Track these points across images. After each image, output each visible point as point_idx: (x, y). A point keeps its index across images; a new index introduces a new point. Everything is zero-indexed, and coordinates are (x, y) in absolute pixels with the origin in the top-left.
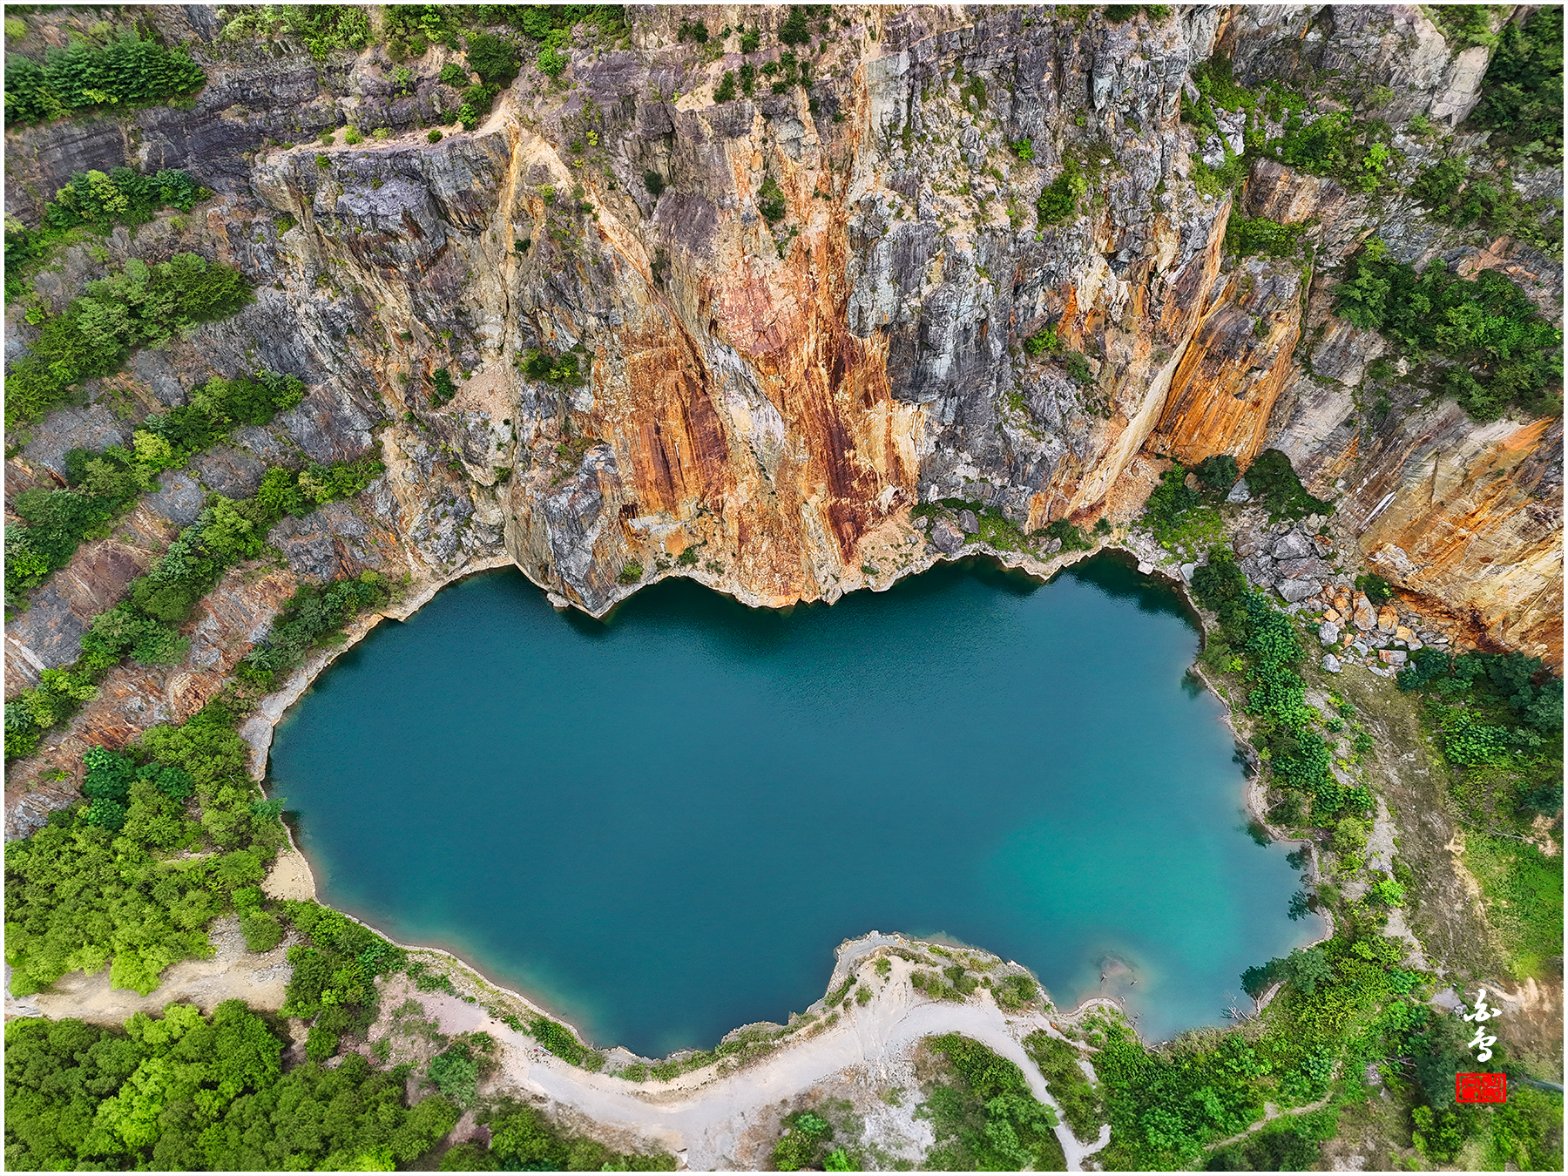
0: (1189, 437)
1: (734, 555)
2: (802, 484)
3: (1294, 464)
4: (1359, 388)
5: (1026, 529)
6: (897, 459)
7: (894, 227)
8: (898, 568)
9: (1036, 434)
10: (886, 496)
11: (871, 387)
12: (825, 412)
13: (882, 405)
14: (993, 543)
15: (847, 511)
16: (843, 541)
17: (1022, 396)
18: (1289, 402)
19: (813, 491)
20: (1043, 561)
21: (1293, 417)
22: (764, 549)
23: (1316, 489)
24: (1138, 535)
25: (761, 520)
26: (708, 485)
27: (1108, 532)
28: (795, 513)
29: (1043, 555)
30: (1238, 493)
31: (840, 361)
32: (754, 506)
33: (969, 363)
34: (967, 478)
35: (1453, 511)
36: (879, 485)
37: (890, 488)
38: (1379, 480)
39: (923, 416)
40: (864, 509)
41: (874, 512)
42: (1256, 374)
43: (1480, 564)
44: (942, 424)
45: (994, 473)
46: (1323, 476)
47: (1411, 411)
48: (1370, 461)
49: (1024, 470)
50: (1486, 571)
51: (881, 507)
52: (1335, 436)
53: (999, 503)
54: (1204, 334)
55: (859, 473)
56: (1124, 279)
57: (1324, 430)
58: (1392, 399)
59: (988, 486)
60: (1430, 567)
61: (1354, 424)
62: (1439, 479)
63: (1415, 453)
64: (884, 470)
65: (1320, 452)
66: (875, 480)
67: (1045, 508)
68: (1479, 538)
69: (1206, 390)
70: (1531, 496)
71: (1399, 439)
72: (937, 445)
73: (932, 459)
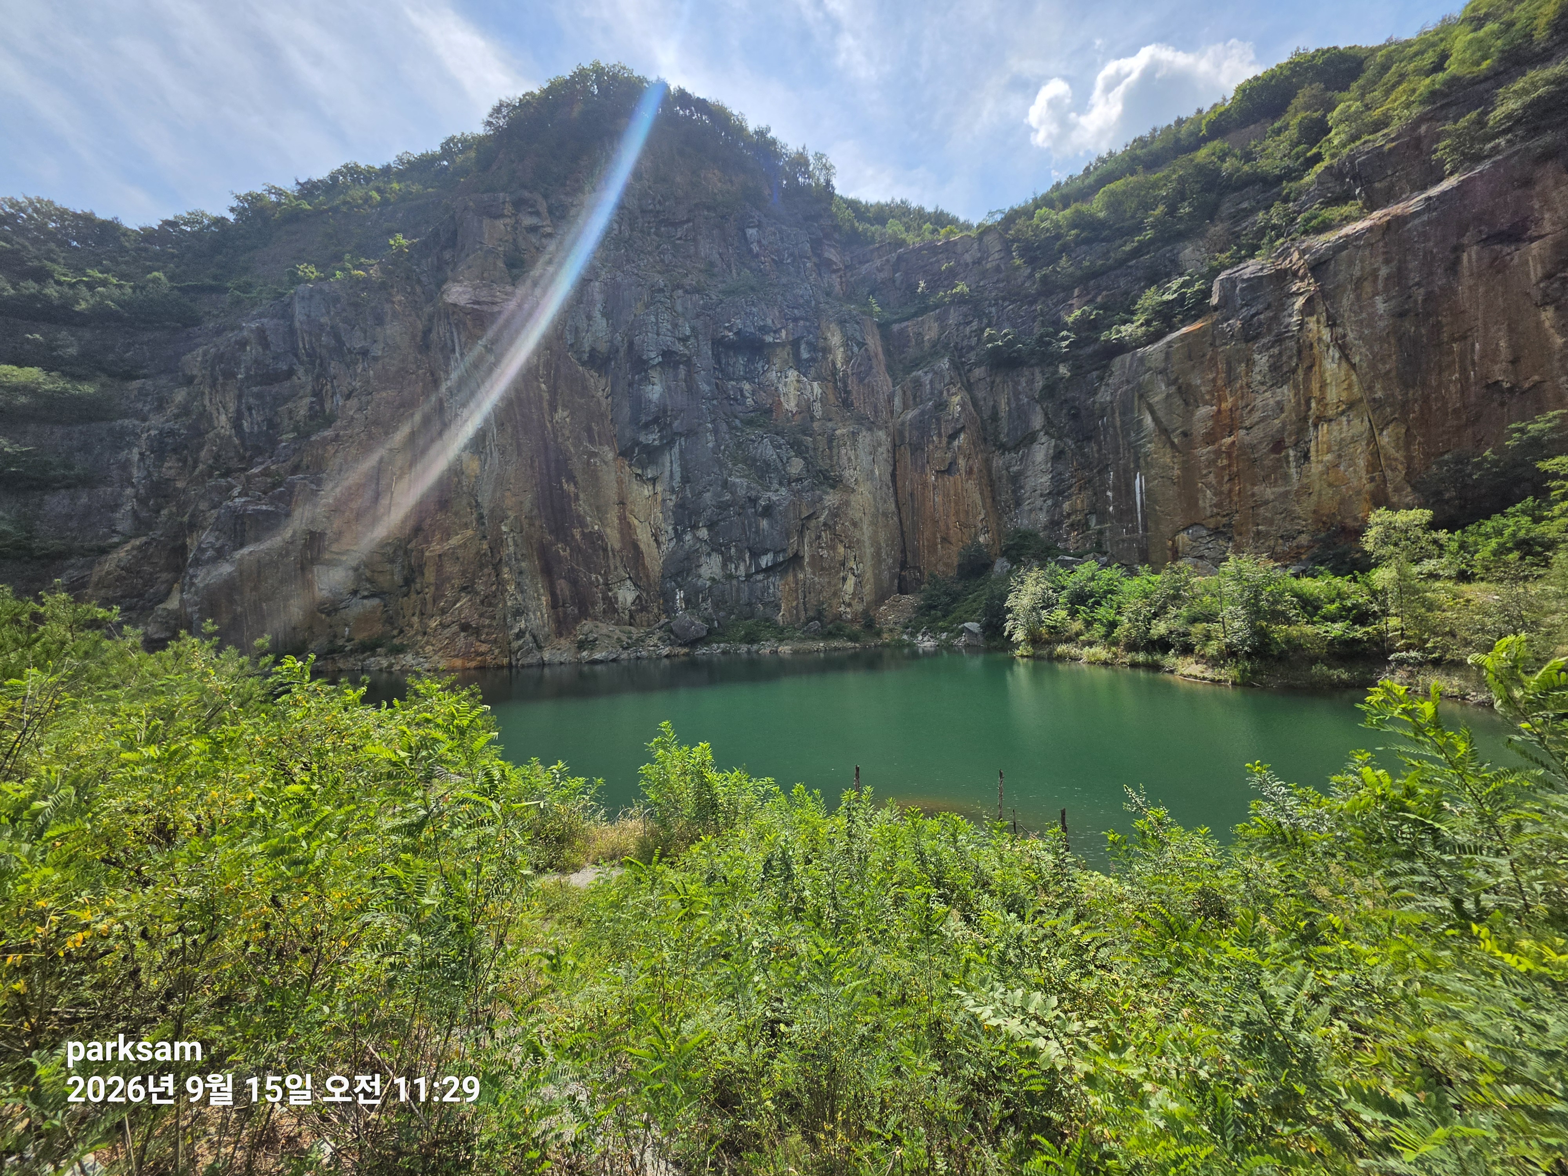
0: (935, 551)
2: (510, 501)
4: (1047, 422)
6: (635, 546)
7: (606, 275)
10: (625, 594)
11: (594, 426)
13: (608, 452)
21: (1015, 492)
26: (417, 529)
30: (1000, 568)
31: (557, 371)
32: (461, 552)
33: (681, 399)
34: (713, 579)
35: (1200, 429)
36: (611, 562)
37: (628, 582)
38: (1117, 477)
39: (659, 498)
40: (591, 583)
41: (605, 598)
42: (956, 443)
43: (1279, 460)
44: (672, 491)
45: (733, 550)
46: (1072, 525)
47: (1095, 392)
48: (1099, 472)
49: (757, 527)
50: (1293, 464)
51: (617, 602)
52: (1057, 479)
53: (749, 604)
54: (901, 433)
55: (582, 524)
56: (814, 380)
57: (1045, 480)
58: (1074, 399)
59: (735, 582)
60: (1237, 517)
61: (1062, 452)
62: (1160, 414)
63: (1123, 414)
64: (617, 546)
65: (1056, 505)
66: (605, 550)
67: (797, 598)
68: (1247, 429)
69: (925, 485)
70: (1247, 341)
71: (1102, 417)
72: (675, 530)
73: (674, 552)
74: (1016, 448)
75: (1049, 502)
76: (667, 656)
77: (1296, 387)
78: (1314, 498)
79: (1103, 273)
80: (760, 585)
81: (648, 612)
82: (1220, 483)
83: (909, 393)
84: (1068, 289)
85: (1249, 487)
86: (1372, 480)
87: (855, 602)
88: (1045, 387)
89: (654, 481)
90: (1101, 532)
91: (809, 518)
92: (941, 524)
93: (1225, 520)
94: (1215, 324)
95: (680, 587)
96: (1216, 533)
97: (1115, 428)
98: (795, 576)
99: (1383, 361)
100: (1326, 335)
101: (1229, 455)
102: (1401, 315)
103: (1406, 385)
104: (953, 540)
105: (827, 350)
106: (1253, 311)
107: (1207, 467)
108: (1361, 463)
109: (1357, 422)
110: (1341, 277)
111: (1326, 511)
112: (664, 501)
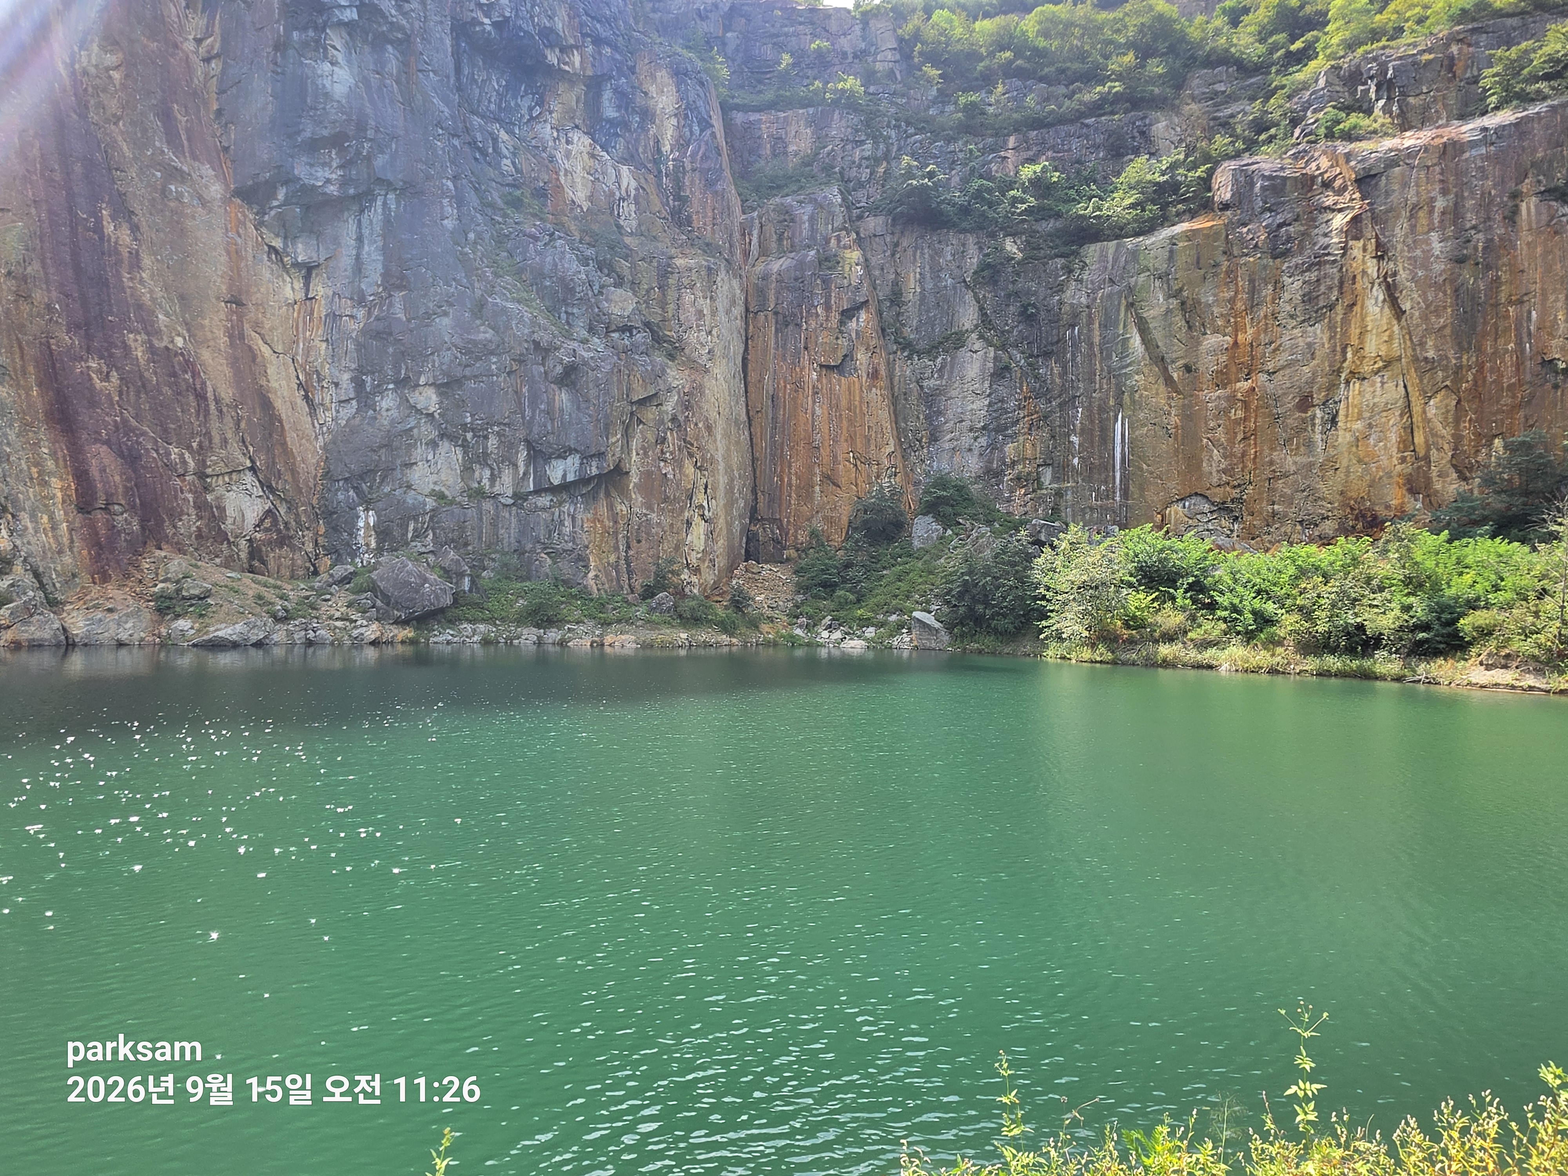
3: (972, 486)
4: (982, 320)
6: (265, 401)
10: (242, 502)
30: (925, 532)
34: (441, 496)
35: (1208, 364)
36: (214, 425)
37: (249, 478)
38: (1090, 417)
39: (321, 310)
40: (169, 466)
41: (201, 506)
42: (853, 325)
43: (1304, 421)
44: (360, 300)
45: (492, 442)
46: (1018, 478)
47: (1060, 288)
48: (1060, 405)
49: (550, 403)
50: (1318, 429)
51: (223, 518)
52: (996, 406)
53: (520, 552)
54: (761, 293)
55: (150, 329)
56: (624, 161)
57: (978, 408)
58: (1029, 293)
59: (488, 506)
60: (1250, 490)
61: (1007, 368)
62: (1158, 335)
63: (1104, 326)
64: (227, 394)
65: (993, 446)
66: (201, 397)
67: (616, 548)
68: (1269, 374)
69: (798, 385)
70: (1274, 258)
71: (1073, 326)
72: (359, 384)
73: (351, 430)
74: (931, 351)
75: (983, 441)
76: (374, 643)
77: (1332, 327)
78: (1341, 474)
79: (1049, 125)
80: (544, 515)
81: (293, 548)
82: (1231, 441)
83: (770, 229)
84: (1001, 134)
85: (1267, 451)
86: (1403, 460)
87: (704, 567)
88: (984, 267)
89: (308, 271)
90: (1059, 494)
91: (642, 402)
92: (824, 453)
93: (1235, 493)
94: (1230, 226)
95: (368, 504)
96: (1222, 508)
97: (1091, 345)
98: (611, 507)
99: (1437, 313)
100: (1372, 267)
101: (1246, 405)
102: (1460, 261)
103: (1461, 349)
104: (843, 481)
105: (647, 115)
106: (1279, 219)
107: (1217, 417)
108: (1393, 437)
109: (1390, 385)
110: (1395, 198)
111: (1354, 495)
112: (334, 317)
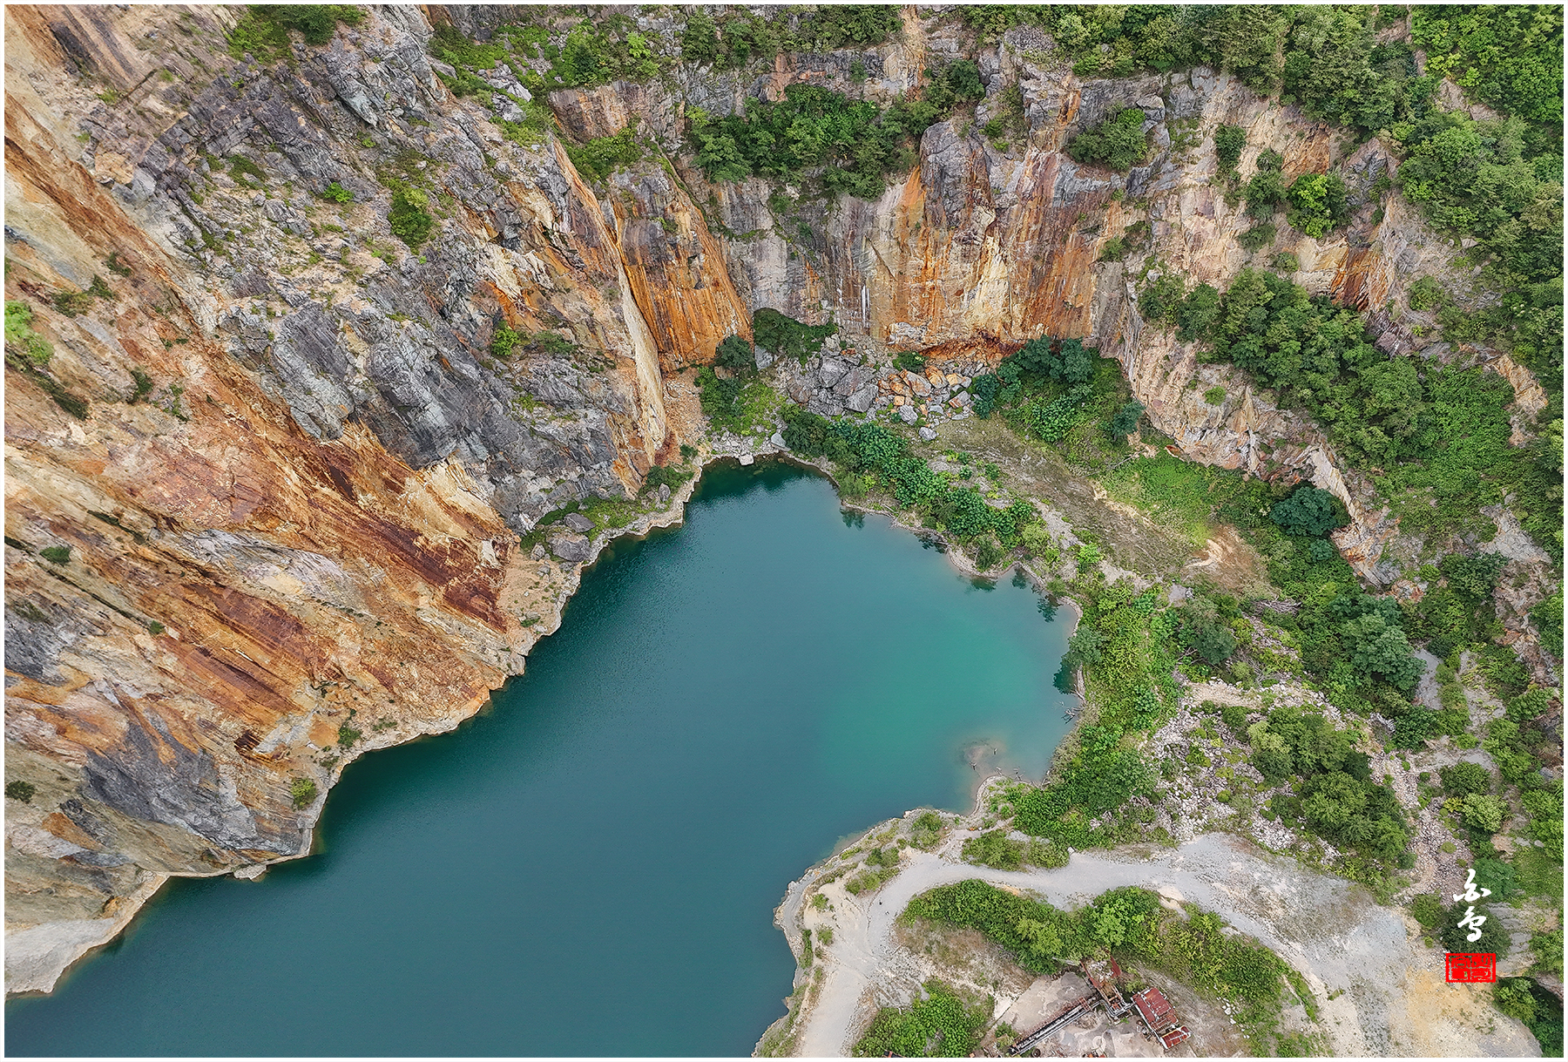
0: (690, 340)
1: (392, 702)
2: (398, 596)
3: (782, 311)
4: (777, 225)
5: (630, 493)
6: (468, 516)
7: (275, 327)
8: (552, 601)
9: (569, 417)
10: (487, 552)
11: (386, 474)
12: (364, 524)
13: (411, 482)
14: (614, 525)
15: (463, 590)
16: (485, 618)
17: (529, 394)
18: (738, 267)
19: (415, 595)
20: (666, 510)
21: (751, 277)
22: (416, 676)
23: (813, 319)
24: (719, 440)
25: (389, 654)
26: (307, 662)
27: (695, 453)
28: (416, 625)
29: (662, 506)
30: (763, 359)
31: (333, 471)
32: (371, 647)
33: (457, 398)
35: (912, 273)
36: (472, 548)
37: (484, 543)
38: (847, 283)
39: (460, 468)
40: (479, 576)
41: (487, 572)
42: (696, 262)
43: (958, 298)
44: (480, 461)
45: (563, 471)
46: (808, 306)
48: (830, 275)
49: (586, 452)
50: (965, 300)
51: (492, 565)
52: (792, 271)
54: (630, 256)
56: (527, 251)
57: (780, 272)
59: (567, 484)
61: (795, 253)
62: (884, 257)
63: (853, 249)
64: (464, 533)
65: (791, 290)
66: (464, 547)
67: (629, 470)
68: (942, 281)
69: (669, 297)
70: (949, 230)
71: (835, 245)
73: (499, 495)
74: (746, 238)
75: (786, 288)
78: (974, 317)
82: (922, 305)
83: (621, 206)
85: (940, 309)
86: (1003, 310)
87: (661, 435)
88: (772, 199)
92: (695, 323)
94: (927, 201)
97: (846, 256)
98: (621, 456)
100: (997, 248)
102: (1037, 258)
103: (1031, 291)
104: (708, 333)
106: (954, 207)
107: (915, 294)
108: (1001, 302)
109: (1003, 285)
110: (1012, 222)
112: (469, 469)
